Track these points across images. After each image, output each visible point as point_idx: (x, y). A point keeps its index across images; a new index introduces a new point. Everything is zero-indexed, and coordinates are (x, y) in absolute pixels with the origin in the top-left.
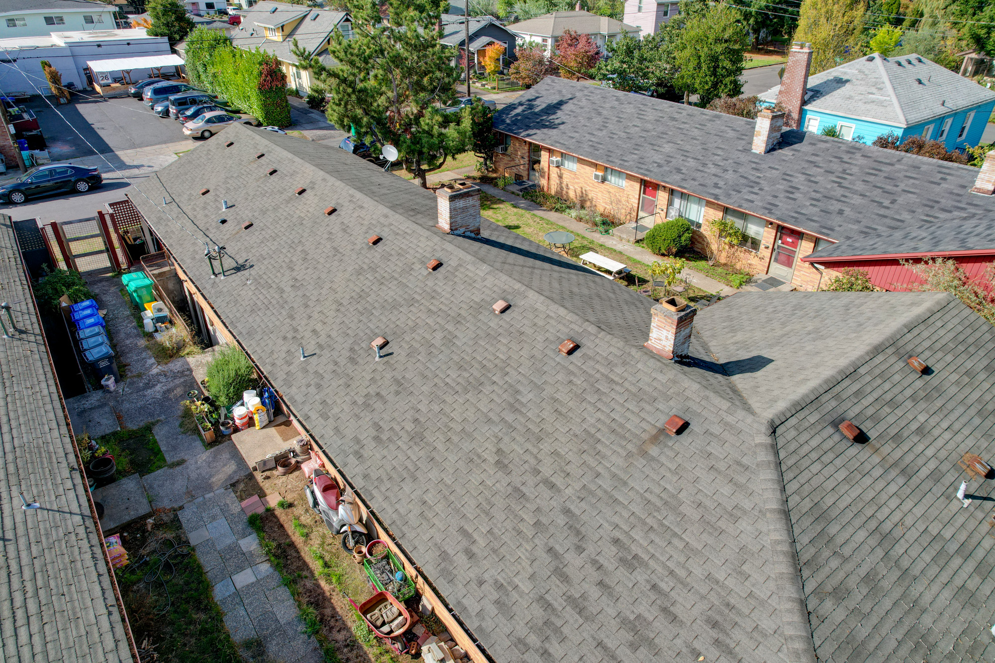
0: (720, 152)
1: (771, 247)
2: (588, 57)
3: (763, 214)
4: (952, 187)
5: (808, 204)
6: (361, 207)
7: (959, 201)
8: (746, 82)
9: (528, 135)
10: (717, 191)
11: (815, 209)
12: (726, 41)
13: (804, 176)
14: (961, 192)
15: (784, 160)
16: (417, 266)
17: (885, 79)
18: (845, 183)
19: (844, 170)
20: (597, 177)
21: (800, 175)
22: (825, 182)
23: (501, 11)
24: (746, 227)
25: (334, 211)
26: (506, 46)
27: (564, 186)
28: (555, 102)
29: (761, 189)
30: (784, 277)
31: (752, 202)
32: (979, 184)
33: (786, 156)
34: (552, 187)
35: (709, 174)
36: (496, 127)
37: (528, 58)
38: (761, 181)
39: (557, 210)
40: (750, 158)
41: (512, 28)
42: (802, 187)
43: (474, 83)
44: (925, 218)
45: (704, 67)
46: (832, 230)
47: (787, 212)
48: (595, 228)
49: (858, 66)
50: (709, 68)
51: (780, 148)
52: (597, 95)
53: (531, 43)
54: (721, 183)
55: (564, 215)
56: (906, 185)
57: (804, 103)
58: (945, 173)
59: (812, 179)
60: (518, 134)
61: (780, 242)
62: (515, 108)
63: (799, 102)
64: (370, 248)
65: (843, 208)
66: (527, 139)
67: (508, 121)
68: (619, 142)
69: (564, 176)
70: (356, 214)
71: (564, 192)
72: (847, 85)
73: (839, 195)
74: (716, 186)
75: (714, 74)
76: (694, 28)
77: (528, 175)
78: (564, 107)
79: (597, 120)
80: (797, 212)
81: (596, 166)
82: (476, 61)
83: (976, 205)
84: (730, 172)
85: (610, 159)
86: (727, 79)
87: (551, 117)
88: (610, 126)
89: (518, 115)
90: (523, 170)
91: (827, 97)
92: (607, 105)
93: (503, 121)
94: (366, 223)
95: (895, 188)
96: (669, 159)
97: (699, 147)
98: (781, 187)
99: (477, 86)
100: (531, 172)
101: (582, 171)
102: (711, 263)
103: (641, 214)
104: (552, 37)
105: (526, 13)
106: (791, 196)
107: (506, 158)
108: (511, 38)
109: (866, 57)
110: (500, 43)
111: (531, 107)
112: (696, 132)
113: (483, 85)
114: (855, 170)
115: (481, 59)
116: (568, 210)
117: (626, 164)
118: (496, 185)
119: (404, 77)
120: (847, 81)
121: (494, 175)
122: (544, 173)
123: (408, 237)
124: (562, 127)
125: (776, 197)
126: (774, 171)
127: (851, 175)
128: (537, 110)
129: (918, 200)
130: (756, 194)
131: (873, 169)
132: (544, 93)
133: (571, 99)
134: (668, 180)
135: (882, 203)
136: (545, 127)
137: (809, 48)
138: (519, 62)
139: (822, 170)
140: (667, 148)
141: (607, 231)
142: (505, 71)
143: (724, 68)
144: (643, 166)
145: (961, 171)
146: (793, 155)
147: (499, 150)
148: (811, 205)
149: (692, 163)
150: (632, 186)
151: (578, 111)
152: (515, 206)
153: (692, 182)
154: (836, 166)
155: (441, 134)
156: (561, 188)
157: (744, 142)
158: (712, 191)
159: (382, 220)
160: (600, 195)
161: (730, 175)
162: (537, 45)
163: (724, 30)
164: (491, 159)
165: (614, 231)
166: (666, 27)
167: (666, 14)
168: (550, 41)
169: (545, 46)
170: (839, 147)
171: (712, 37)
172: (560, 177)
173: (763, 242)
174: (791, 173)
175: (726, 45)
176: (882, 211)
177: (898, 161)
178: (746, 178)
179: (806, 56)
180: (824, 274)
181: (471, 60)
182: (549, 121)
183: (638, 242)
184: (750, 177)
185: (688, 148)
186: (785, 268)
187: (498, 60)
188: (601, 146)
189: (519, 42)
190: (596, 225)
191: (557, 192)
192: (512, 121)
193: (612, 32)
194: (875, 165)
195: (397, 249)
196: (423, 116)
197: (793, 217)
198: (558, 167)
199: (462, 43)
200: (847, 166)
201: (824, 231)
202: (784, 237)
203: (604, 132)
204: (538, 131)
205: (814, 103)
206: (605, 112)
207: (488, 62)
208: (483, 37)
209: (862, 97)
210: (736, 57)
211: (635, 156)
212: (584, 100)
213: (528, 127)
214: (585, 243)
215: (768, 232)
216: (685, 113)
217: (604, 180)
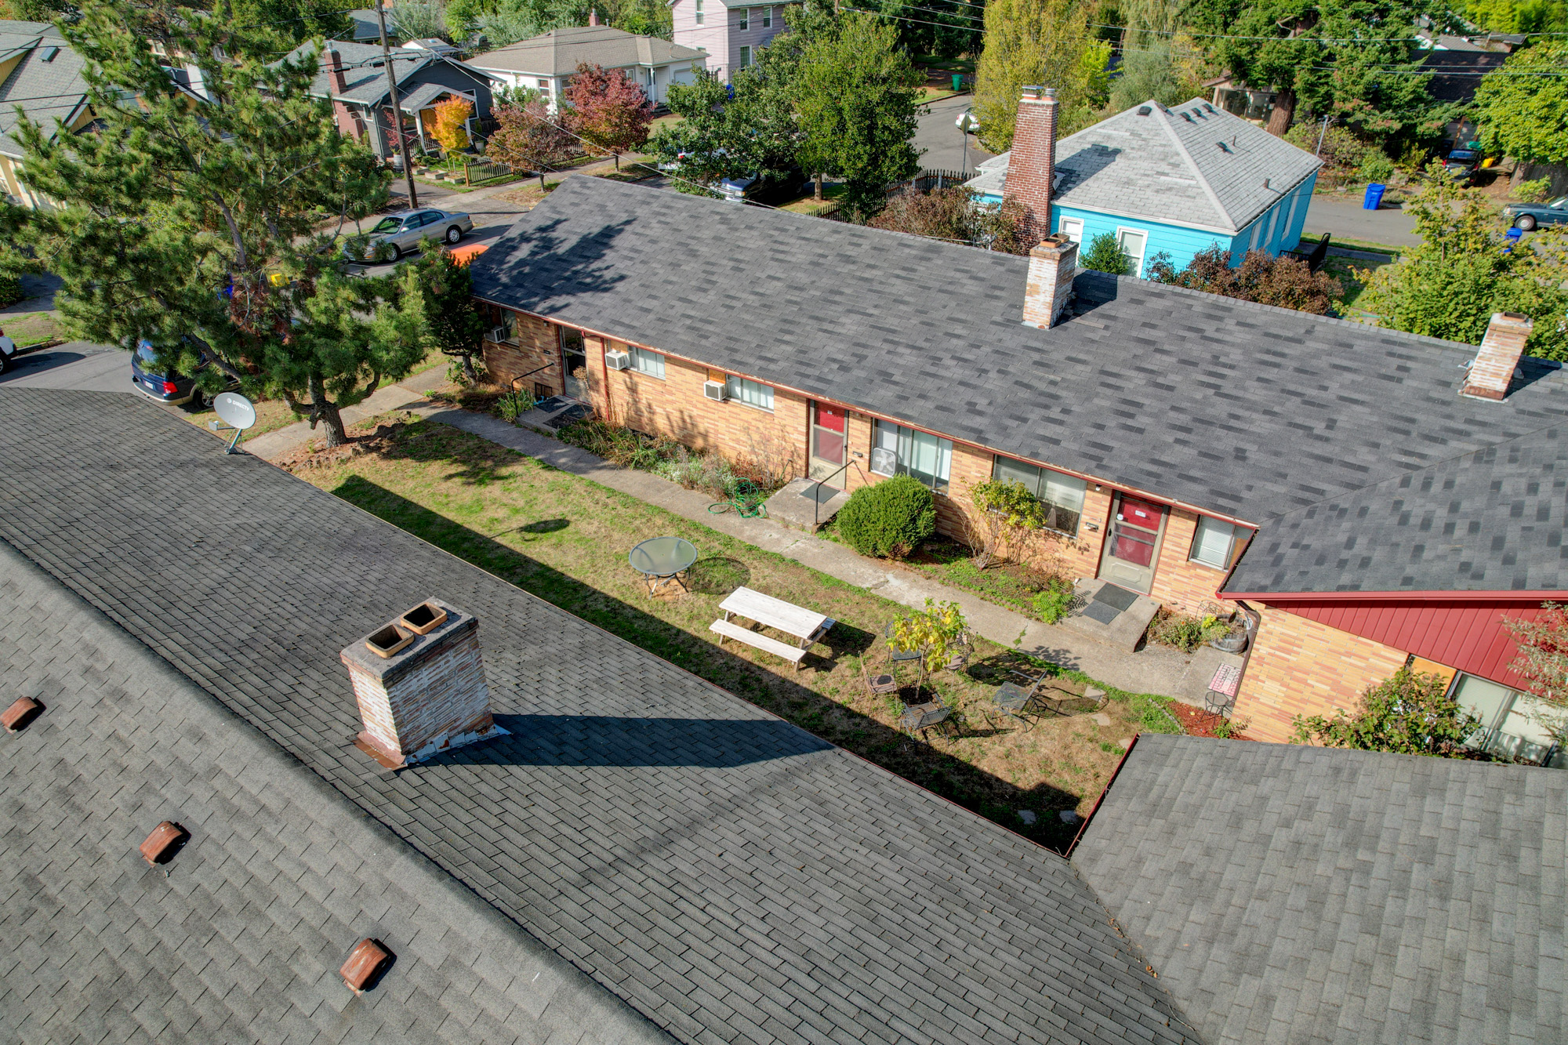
0: (959, 330)
1: (1102, 527)
2: (630, 114)
3: (1087, 471)
4: (1426, 386)
5: (1171, 440)
6: (121, 696)
7: (1449, 417)
8: (925, 151)
9: (553, 310)
10: (977, 422)
11: (1186, 450)
12: (884, 80)
13: (1142, 375)
14: (1445, 395)
15: (1093, 341)
16: (310, 967)
17: (1178, 146)
18: (1228, 387)
19: (1216, 357)
20: (711, 391)
21: (1133, 373)
22: (1187, 386)
23: (453, 29)
24: (1044, 487)
25: (37, 709)
26: (474, 98)
27: (643, 407)
28: (596, 230)
29: (1065, 411)
30: (1134, 584)
31: (1056, 442)
32: (1475, 379)
33: (1093, 330)
34: (618, 409)
35: (950, 380)
36: (479, 294)
37: (520, 124)
38: (1063, 393)
39: (638, 465)
40: (1023, 340)
41: (477, 64)
42: (1146, 402)
43: (421, 173)
44: (1404, 459)
45: (852, 129)
46: (1237, 499)
47: (1134, 463)
48: (726, 503)
49: (1126, 125)
50: (860, 130)
51: (1077, 315)
52: (680, 211)
53: (518, 91)
54: (982, 403)
55: (655, 476)
56: (1342, 386)
57: (1054, 194)
58: (1400, 356)
59: (1160, 380)
60: (530, 306)
61: (1120, 517)
62: (515, 248)
63: (1045, 194)
64: (149, 880)
65: (1242, 445)
66: (552, 319)
67: (504, 279)
68: (747, 317)
69: (640, 388)
70: (105, 726)
71: (645, 420)
72: (1118, 158)
73: (1224, 416)
74: (972, 409)
75: (870, 139)
76: (820, 59)
77: (563, 385)
78: (616, 241)
79: (690, 266)
80: (1155, 462)
81: (707, 371)
82: (420, 132)
83: (1483, 424)
84: (993, 375)
85: (738, 357)
86: (894, 148)
87: (594, 266)
88: (722, 282)
89: (522, 263)
90: (551, 377)
91: (1090, 182)
92: (706, 234)
93: (494, 280)
94: (135, 763)
95: (1323, 394)
96: (860, 351)
97: (914, 321)
98: (1106, 403)
99: (426, 179)
100: (569, 381)
101: (678, 378)
102: (980, 561)
103: (815, 462)
104: (556, 76)
105: (501, 31)
106: (1130, 422)
107: (511, 354)
108: (479, 83)
109: (1137, 108)
110: (461, 94)
111: (548, 244)
112: (899, 288)
113: (440, 177)
114: (1235, 356)
115: (429, 128)
116: (661, 465)
117: (772, 366)
118: (498, 414)
119: (252, 209)
120: (1116, 152)
121: (491, 389)
122: (597, 382)
123: (271, 829)
124: (620, 286)
125: (1101, 427)
126: (1079, 367)
127: (1232, 367)
128: (562, 250)
129: (1375, 419)
130: (1061, 423)
131: (1268, 352)
132: (569, 211)
133: (628, 222)
134: (868, 400)
135: (1310, 429)
136: (586, 288)
137: (1053, 97)
138: (503, 131)
139: (1174, 360)
140: (850, 325)
141: (752, 508)
142: (479, 145)
143: (885, 128)
144: (809, 371)
145: (1428, 350)
146: (1106, 328)
147: (494, 337)
148: (1177, 441)
149: (908, 358)
150: (790, 409)
151: (648, 248)
152: (549, 466)
153: (921, 402)
154: (1196, 350)
155: (360, 330)
156: (638, 411)
157: (1001, 304)
158: (967, 422)
159: (187, 749)
160: (722, 425)
161: (993, 382)
162: (531, 92)
163: (878, 60)
164: (479, 354)
165: (769, 504)
166: (768, 56)
167: (744, 26)
168: (552, 85)
169: (547, 93)
170: (1190, 307)
171: (859, 74)
172: (633, 390)
173: (1084, 518)
174: (1115, 370)
175: (884, 88)
176: (1319, 449)
177: (1308, 332)
178: (1027, 386)
179: (1049, 112)
180: (1264, 618)
181: (408, 128)
182: (590, 275)
183: (822, 528)
184: (1035, 383)
185: (891, 322)
186: (1136, 567)
187: (462, 128)
188: (711, 328)
189: (496, 89)
190: (727, 494)
191: (628, 419)
192: (513, 279)
193: (660, 61)
194: (1268, 343)
195: (238, 881)
196: (312, 293)
197: (1150, 474)
198: (624, 370)
199: (387, 99)
200: (1216, 347)
201: (1221, 501)
202: (1127, 507)
203: (712, 295)
204: (570, 299)
205: (1070, 194)
206: (703, 250)
207: (444, 134)
208: (427, 86)
209: (1147, 181)
210: (902, 106)
211: (789, 348)
212: (654, 223)
213: (549, 292)
214: (717, 547)
215: (1095, 500)
216: (866, 245)
217: (727, 396)
